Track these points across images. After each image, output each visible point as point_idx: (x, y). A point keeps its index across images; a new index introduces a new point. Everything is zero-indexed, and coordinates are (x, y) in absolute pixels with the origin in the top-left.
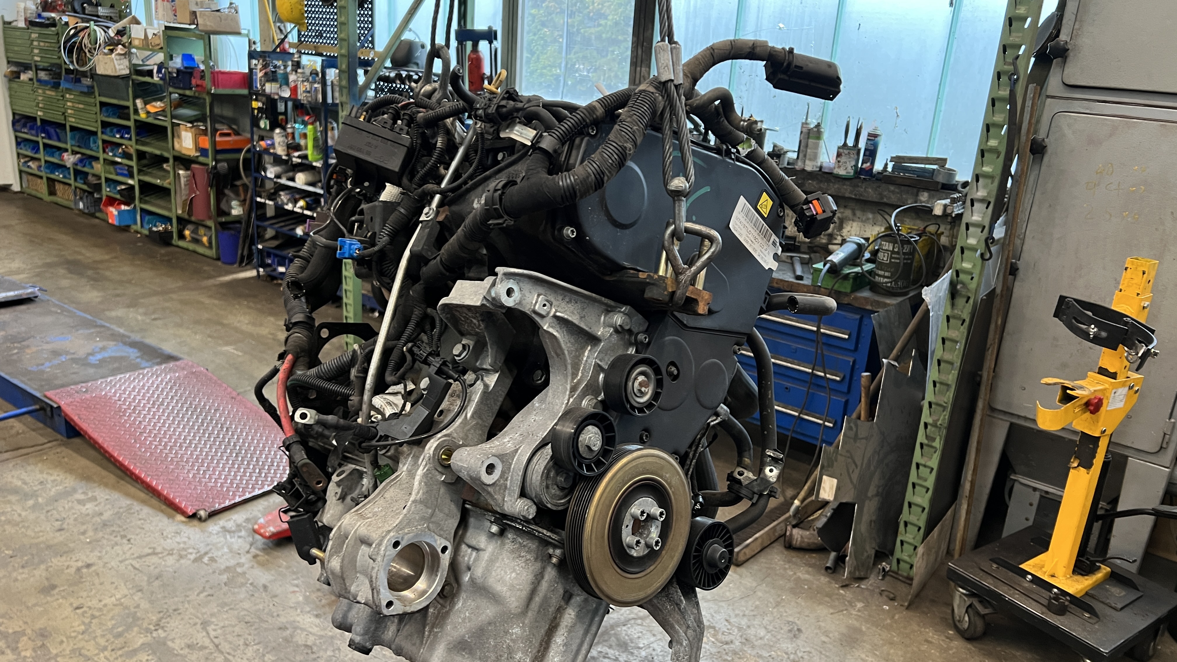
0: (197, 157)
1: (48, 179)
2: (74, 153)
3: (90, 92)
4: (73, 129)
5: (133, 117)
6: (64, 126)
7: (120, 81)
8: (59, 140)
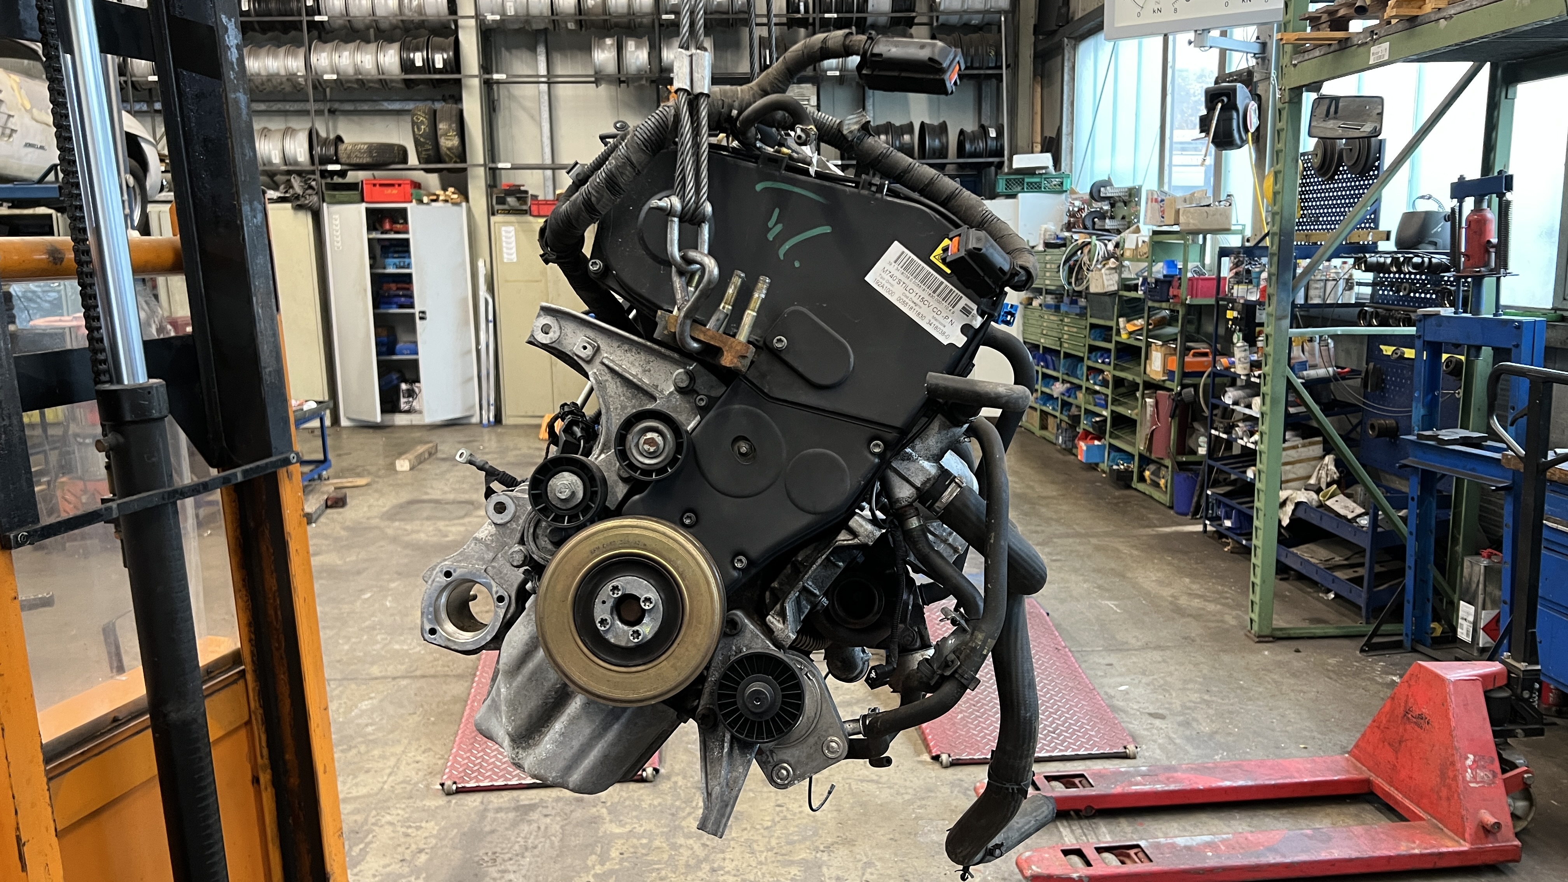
0: (1164, 381)
1: (1042, 411)
2: (1064, 381)
3: (1082, 315)
4: (1067, 355)
5: (1115, 338)
6: (1059, 352)
7: (1107, 299)
8: (1054, 369)
